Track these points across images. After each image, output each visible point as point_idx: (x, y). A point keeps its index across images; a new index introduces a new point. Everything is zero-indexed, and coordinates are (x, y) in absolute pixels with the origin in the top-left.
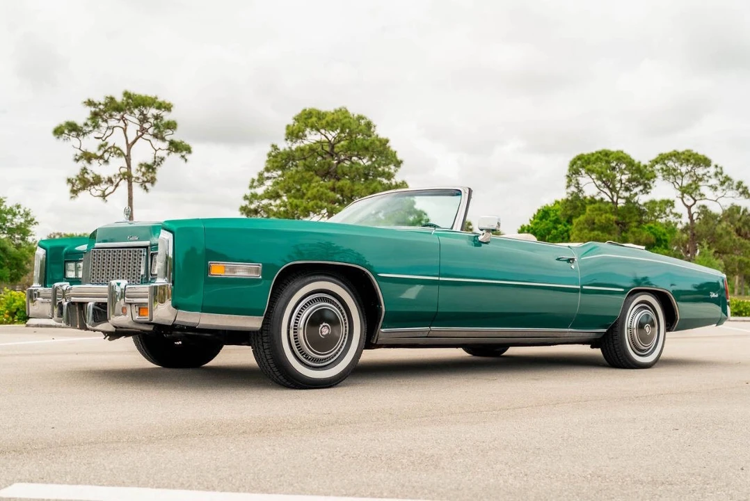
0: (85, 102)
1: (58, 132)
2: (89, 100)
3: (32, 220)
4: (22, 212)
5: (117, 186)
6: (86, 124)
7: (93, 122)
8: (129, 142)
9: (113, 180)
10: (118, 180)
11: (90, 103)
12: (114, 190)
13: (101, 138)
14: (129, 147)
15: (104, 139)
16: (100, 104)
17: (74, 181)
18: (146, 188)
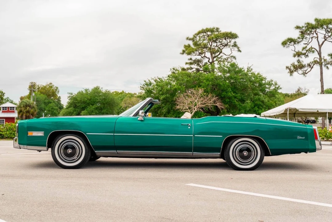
0: (295, 27)
1: (284, 44)
2: (297, 26)
3: (279, 87)
4: (274, 83)
5: (312, 68)
6: (299, 38)
7: (302, 36)
8: (320, 44)
9: (311, 64)
10: (313, 65)
11: (298, 27)
12: (311, 70)
13: (307, 44)
14: (320, 46)
15: (308, 44)
16: (303, 27)
17: (290, 67)
18: (327, 68)
